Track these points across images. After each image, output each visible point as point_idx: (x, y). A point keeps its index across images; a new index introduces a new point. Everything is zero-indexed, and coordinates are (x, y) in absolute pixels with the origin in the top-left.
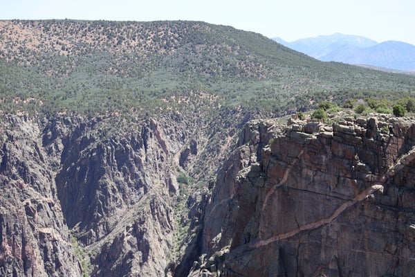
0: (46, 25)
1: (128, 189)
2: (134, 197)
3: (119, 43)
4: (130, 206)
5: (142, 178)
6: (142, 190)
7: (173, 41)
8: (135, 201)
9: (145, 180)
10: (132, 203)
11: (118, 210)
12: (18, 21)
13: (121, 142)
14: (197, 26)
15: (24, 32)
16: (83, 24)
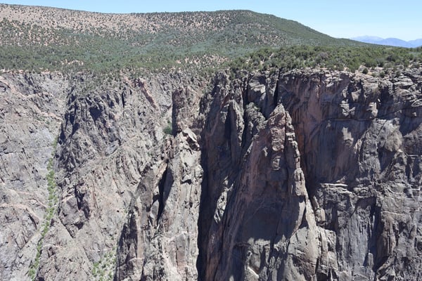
0: (149, 16)
1: (102, 142)
2: (109, 149)
3: (189, 24)
4: (104, 157)
5: (115, 132)
6: (116, 143)
7: (224, 23)
8: (109, 152)
9: (119, 135)
10: (107, 155)
11: (91, 161)
12: (134, 14)
13: (95, 100)
14: (244, 13)
15: (135, 20)
16: (173, 14)
